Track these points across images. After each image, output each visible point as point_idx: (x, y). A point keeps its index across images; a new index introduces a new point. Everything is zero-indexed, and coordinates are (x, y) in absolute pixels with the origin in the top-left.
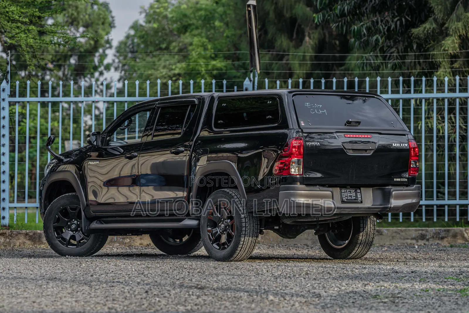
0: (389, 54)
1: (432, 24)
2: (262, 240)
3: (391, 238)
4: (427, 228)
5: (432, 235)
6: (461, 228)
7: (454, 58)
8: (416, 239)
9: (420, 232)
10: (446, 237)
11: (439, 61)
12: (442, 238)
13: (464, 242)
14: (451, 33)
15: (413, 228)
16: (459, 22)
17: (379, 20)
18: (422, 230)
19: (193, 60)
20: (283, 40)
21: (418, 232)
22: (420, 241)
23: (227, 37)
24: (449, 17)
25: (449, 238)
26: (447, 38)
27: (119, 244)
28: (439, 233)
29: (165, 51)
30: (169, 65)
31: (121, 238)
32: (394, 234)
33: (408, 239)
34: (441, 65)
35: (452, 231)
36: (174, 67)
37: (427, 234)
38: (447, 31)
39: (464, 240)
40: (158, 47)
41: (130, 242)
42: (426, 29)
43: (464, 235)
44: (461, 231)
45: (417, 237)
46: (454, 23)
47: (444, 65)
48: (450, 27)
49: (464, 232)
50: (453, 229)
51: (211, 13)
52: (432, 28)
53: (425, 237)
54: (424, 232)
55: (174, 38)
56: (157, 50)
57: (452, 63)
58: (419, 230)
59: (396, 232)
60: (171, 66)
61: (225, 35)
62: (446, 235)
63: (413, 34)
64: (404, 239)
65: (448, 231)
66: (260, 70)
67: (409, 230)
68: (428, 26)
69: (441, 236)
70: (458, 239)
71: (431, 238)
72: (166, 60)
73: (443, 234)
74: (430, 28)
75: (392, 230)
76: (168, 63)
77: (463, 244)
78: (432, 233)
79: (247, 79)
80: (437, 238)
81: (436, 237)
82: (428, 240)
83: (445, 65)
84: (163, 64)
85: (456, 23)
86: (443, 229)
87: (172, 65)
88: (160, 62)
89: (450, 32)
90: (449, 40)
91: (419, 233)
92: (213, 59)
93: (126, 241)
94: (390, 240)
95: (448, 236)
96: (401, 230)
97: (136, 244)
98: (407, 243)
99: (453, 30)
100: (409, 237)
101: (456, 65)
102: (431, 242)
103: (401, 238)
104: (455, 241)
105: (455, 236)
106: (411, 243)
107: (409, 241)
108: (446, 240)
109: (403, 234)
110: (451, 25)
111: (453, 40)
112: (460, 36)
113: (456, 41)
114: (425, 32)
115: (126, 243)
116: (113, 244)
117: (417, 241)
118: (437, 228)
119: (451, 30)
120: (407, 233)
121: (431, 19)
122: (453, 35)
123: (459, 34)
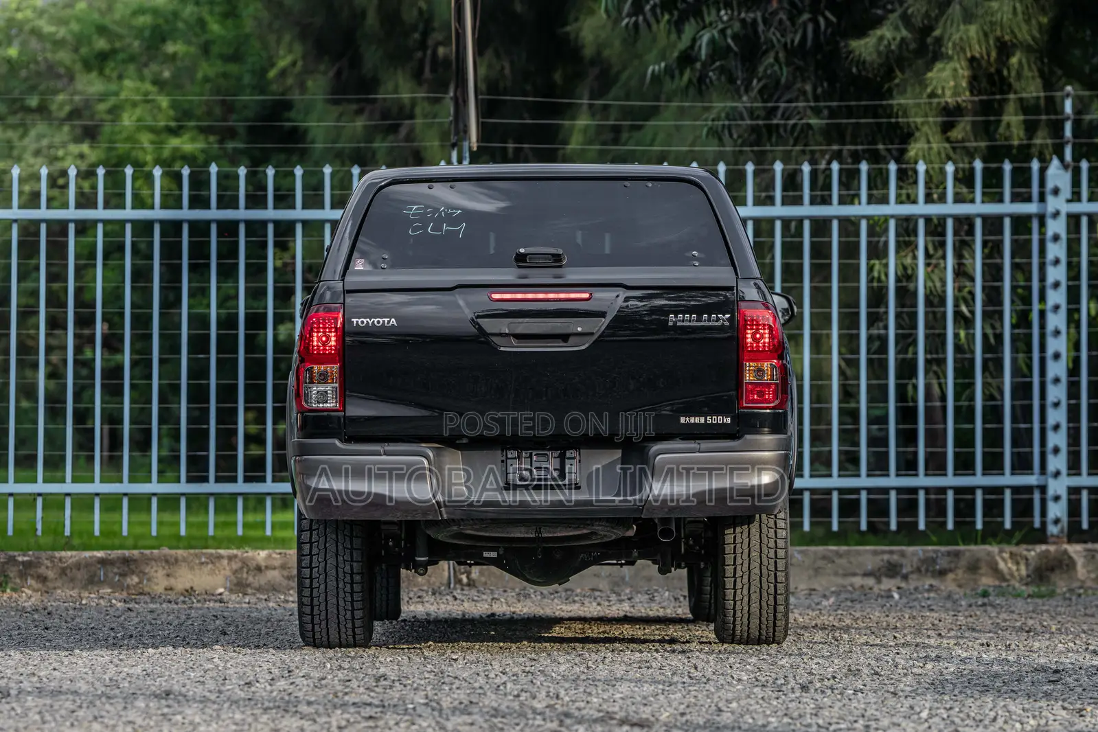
0: (783, 105)
1: (897, 28)
2: (483, 579)
3: (811, 572)
4: (904, 548)
5: (915, 566)
6: (987, 547)
7: (950, 116)
8: (876, 574)
9: (886, 557)
10: (951, 570)
11: (915, 122)
12: (942, 573)
13: (997, 583)
14: (950, 52)
15: (868, 548)
16: (970, 23)
17: (760, 20)
18: (891, 552)
19: (124, 135)
20: (401, 81)
21: (880, 557)
22: (884, 580)
23: (206, 79)
24: (942, 13)
25: (960, 572)
26: (939, 65)
27: (112, 587)
28: (934, 561)
29: (37, 116)
30: (50, 147)
31: (116, 574)
32: (820, 563)
33: (854, 575)
34: (917, 134)
35: (968, 554)
36: (61, 153)
37: (904, 561)
38: (940, 46)
39: (998, 579)
40: (18, 105)
41: (138, 584)
42: (885, 42)
43: (997, 564)
44: (989, 553)
45: (879, 569)
46: (958, 25)
47: (927, 135)
48: (946, 37)
49: (998, 558)
50: (969, 551)
51: (167, 21)
52: (898, 38)
53: (898, 569)
54: (895, 557)
55: (60, 85)
56: (15, 113)
57: (946, 127)
58: (883, 552)
59: (824, 558)
60: (52, 151)
61: (200, 75)
62: (953, 566)
63: (850, 52)
64: (845, 575)
65: (957, 554)
66: (479, 141)
67: (858, 553)
68: (888, 33)
69: (938, 567)
70: (982, 575)
71: (912, 572)
72: (40, 137)
73: (943, 563)
74: (894, 39)
75: (815, 553)
76: (45, 142)
77: (995, 587)
78: (915, 559)
80: (929, 574)
81: (927, 570)
82: (905, 577)
83: (929, 132)
84: (33, 146)
85: (962, 27)
86: (943, 549)
87: (57, 148)
88: (26, 141)
89: (947, 48)
90: (943, 70)
91: (883, 560)
92: (175, 132)
93: (128, 580)
94: (810, 578)
95: (956, 568)
96: (837, 553)
97: (156, 588)
98: (852, 585)
99: (954, 45)
100: (858, 571)
101: (956, 134)
102: (912, 584)
103: (836, 574)
104: (975, 581)
105: (973, 568)
106: (862, 586)
107: (858, 581)
108: (951, 576)
109: (843, 561)
110: (949, 31)
111: (955, 70)
112: (972, 60)
113: (960, 71)
114: (882, 48)
115: (128, 587)
116: (96, 589)
117: (879, 581)
118: (930, 548)
119: (950, 44)
120: (852, 559)
121: (893, 17)
122: (956, 57)
123: (969, 55)
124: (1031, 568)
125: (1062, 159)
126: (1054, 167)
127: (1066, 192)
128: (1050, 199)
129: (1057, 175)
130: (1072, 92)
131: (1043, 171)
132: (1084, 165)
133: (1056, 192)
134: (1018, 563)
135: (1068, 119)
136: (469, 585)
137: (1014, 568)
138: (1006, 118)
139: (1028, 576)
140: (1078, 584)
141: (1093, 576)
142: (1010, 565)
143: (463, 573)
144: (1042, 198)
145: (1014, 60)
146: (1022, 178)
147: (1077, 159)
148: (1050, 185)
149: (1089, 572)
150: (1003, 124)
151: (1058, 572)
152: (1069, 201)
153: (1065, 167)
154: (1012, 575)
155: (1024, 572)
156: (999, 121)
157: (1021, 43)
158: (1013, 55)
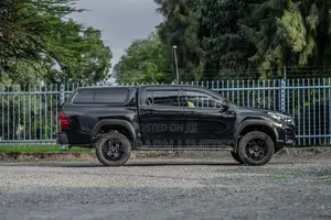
0: (238, 70)
1: (257, 56)
7: (268, 71)
11: (261, 73)
19: (149, 73)
20: (190, 63)
23: (164, 62)
24: (265, 52)
29: (136, 69)
36: (140, 76)
38: (265, 59)
42: (255, 58)
46: (268, 55)
51: (156, 51)
55: (140, 63)
56: (132, 68)
63: (249, 60)
66: (179, 78)
83: (264, 74)
90: (265, 63)
101: (269, 74)
112: (270, 61)
113: (268, 64)
121: (257, 53)
128: (282, 86)
131: (281, 81)
132: (288, 80)
152: (285, 86)
153: (285, 80)
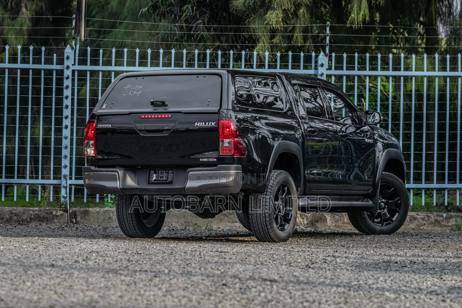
14: (275, 7)
26: (270, 12)
34: (260, 40)
38: (271, 4)
42: (248, 2)
47: (263, 40)
48: (274, 0)
52: (253, 0)
57: (272, 37)
66: (84, 37)
74: (251, 0)
79: (68, 46)
89: (274, 5)
90: (272, 14)
99: (277, 4)
101: (276, 40)
103: (229, 222)
111: (277, 14)
119: (275, 3)
122: (278, 9)
123: (283, 8)
124: (308, 220)
125: (324, 52)
126: (322, 55)
127: (326, 66)
128: (320, 68)
129: (323, 59)
130: (330, 24)
131: (317, 57)
132: (333, 55)
133: (322, 65)
134: (303, 219)
135: (328, 35)
136: (76, 223)
137: (302, 220)
138: (296, 34)
139: (307, 224)
140: (328, 228)
141: (334, 224)
142: (300, 219)
143: (74, 218)
144: (316, 68)
145: (301, 11)
146: (308, 60)
147: (331, 52)
148: (320, 63)
149: (332, 223)
150: (295, 37)
151: (319, 222)
152: (327, 69)
153: (326, 55)
154: (301, 223)
155: (306, 222)
156: (293, 36)
157: (305, 4)
158: (301, 9)
